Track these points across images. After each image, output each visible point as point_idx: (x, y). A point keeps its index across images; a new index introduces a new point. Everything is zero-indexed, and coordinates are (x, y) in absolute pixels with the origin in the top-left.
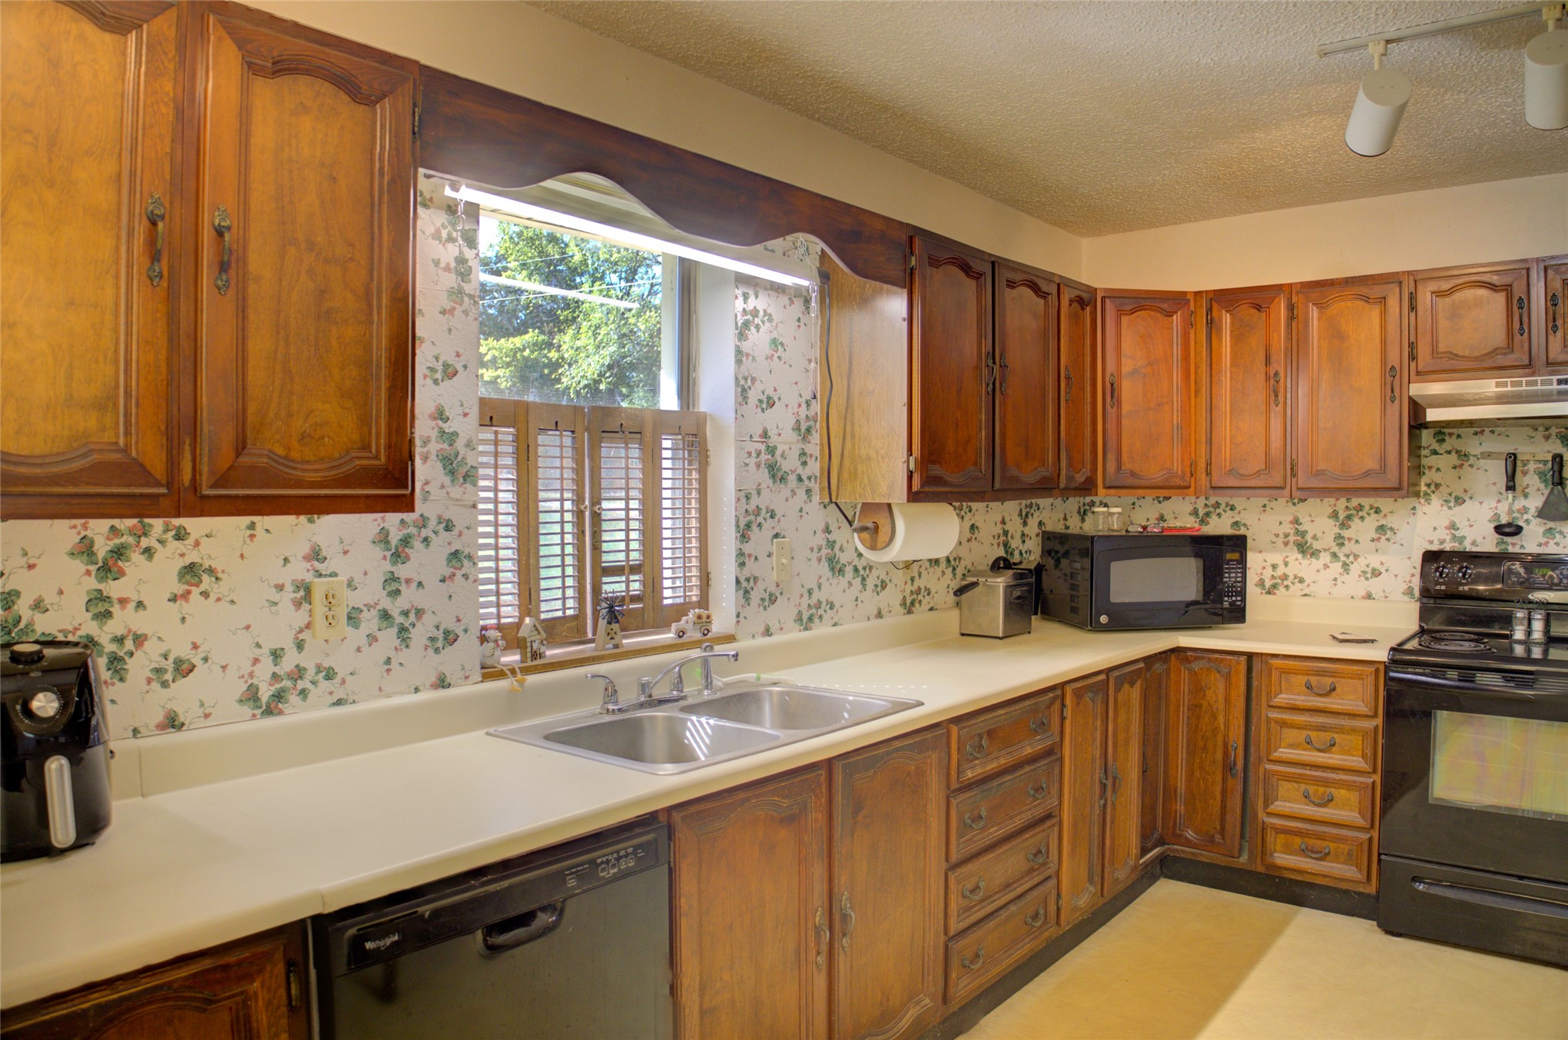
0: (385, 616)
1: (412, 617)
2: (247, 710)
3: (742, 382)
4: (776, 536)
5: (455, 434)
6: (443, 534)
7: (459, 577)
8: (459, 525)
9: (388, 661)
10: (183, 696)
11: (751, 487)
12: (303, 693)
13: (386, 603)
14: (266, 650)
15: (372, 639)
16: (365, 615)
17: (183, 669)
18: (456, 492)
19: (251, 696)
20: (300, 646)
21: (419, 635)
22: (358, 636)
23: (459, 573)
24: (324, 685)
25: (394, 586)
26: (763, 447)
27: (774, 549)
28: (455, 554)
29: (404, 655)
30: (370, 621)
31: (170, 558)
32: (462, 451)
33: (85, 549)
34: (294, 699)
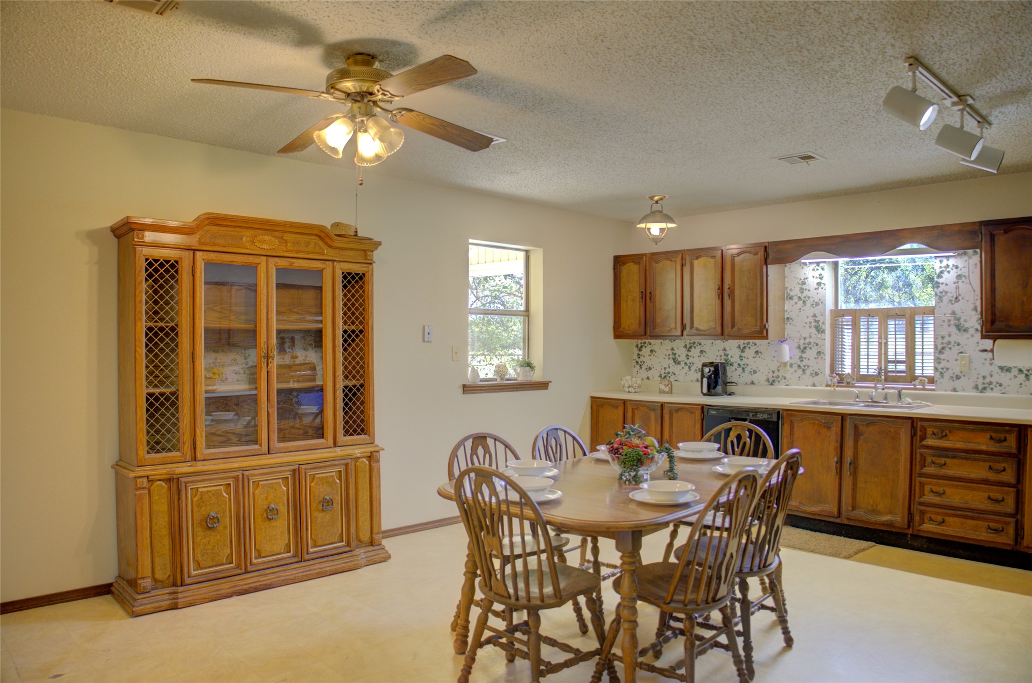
0: (799, 366)
1: (806, 367)
2: (767, 383)
3: (939, 294)
4: (961, 353)
5: (819, 321)
6: (816, 347)
7: (820, 358)
8: (820, 344)
9: (800, 377)
10: (755, 378)
11: (945, 333)
12: (779, 381)
13: (799, 363)
14: (771, 370)
15: (796, 371)
16: (794, 365)
17: (755, 372)
18: (819, 336)
19: (768, 380)
20: (778, 370)
21: (808, 372)
22: (792, 370)
23: (820, 357)
24: (784, 380)
25: (801, 359)
26: (952, 318)
27: (959, 358)
28: (819, 352)
29: (804, 376)
30: (795, 367)
31: (753, 349)
32: (821, 325)
33: (739, 347)
34: (777, 382)
